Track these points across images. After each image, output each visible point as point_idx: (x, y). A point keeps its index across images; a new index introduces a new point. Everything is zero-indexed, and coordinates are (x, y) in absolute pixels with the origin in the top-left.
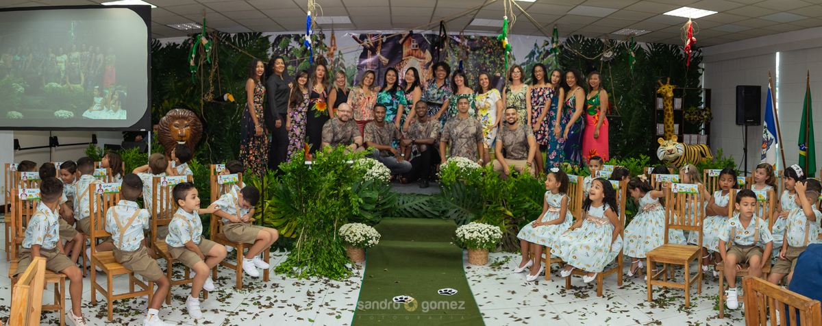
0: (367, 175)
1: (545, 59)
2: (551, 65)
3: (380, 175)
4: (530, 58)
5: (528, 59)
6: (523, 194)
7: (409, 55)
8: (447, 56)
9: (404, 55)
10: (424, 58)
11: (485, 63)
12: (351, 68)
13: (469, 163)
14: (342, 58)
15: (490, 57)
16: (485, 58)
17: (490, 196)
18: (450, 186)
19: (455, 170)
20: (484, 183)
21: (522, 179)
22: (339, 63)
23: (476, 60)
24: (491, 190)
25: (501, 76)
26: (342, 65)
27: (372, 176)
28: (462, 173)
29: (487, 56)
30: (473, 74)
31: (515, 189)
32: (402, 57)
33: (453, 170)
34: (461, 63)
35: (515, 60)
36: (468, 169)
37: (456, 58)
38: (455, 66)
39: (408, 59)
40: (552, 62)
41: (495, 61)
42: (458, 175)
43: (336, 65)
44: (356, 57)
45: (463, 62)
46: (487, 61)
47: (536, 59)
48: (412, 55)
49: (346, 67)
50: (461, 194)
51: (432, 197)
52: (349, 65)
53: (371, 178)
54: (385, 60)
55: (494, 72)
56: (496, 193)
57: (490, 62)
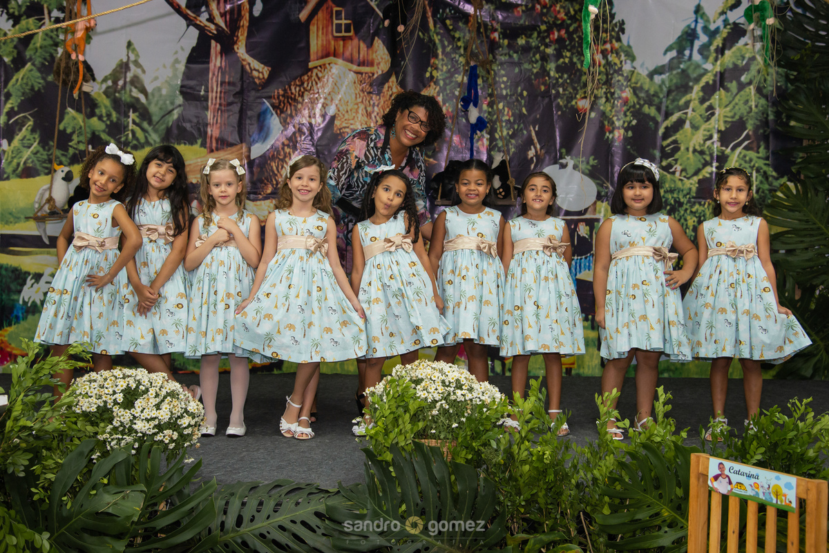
0: (115, 429)
1: (727, 53)
2: (746, 68)
3: (160, 428)
4: (681, 53)
5: (674, 53)
6: (650, 498)
7: (327, 55)
8: (436, 56)
9: (312, 57)
10: (371, 64)
11: (544, 72)
12: (164, 92)
13: (459, 386)
14: (136, 63)
15: (559, 55)
16: (545, 58)
17: (531, 501)
18: (394, 463)
19: (413, 407)
20: (510, 456)
21: (644, 446)
22: (129, 75)
23: (519, 64)
24: (533, 481)
25: (592, 109)
26: (136, 82)
27: (131, 431)
28: (435, 420)
29: (550, 51)
30: (509, 105)
31: (620, 480)
32: (308, 60)
33: (406, 410)
34: (473, 75)
35: (633, 59)
36: (454, 404)
37: (462, 60)
38: (460, 85)
39: (323, 67)
40: (753, 58)
41: (573, 64)
42: (421, 425)
43: (121, 83)
44: (177, 61)
45: (480, 71)
46: (551, 66)
47: (700, 52)
48: (335, 55)
49: (149, 89)
50: (431, 492)
51: (332, 502)
52: (157, 84)
53: (129, 439)
54: (259, 70)
55: (571, 98)
56: (555, 493)
57: (558, 69)
